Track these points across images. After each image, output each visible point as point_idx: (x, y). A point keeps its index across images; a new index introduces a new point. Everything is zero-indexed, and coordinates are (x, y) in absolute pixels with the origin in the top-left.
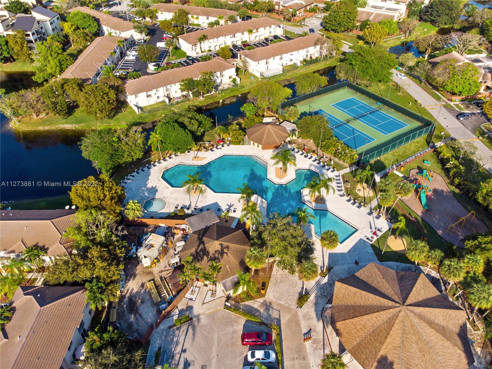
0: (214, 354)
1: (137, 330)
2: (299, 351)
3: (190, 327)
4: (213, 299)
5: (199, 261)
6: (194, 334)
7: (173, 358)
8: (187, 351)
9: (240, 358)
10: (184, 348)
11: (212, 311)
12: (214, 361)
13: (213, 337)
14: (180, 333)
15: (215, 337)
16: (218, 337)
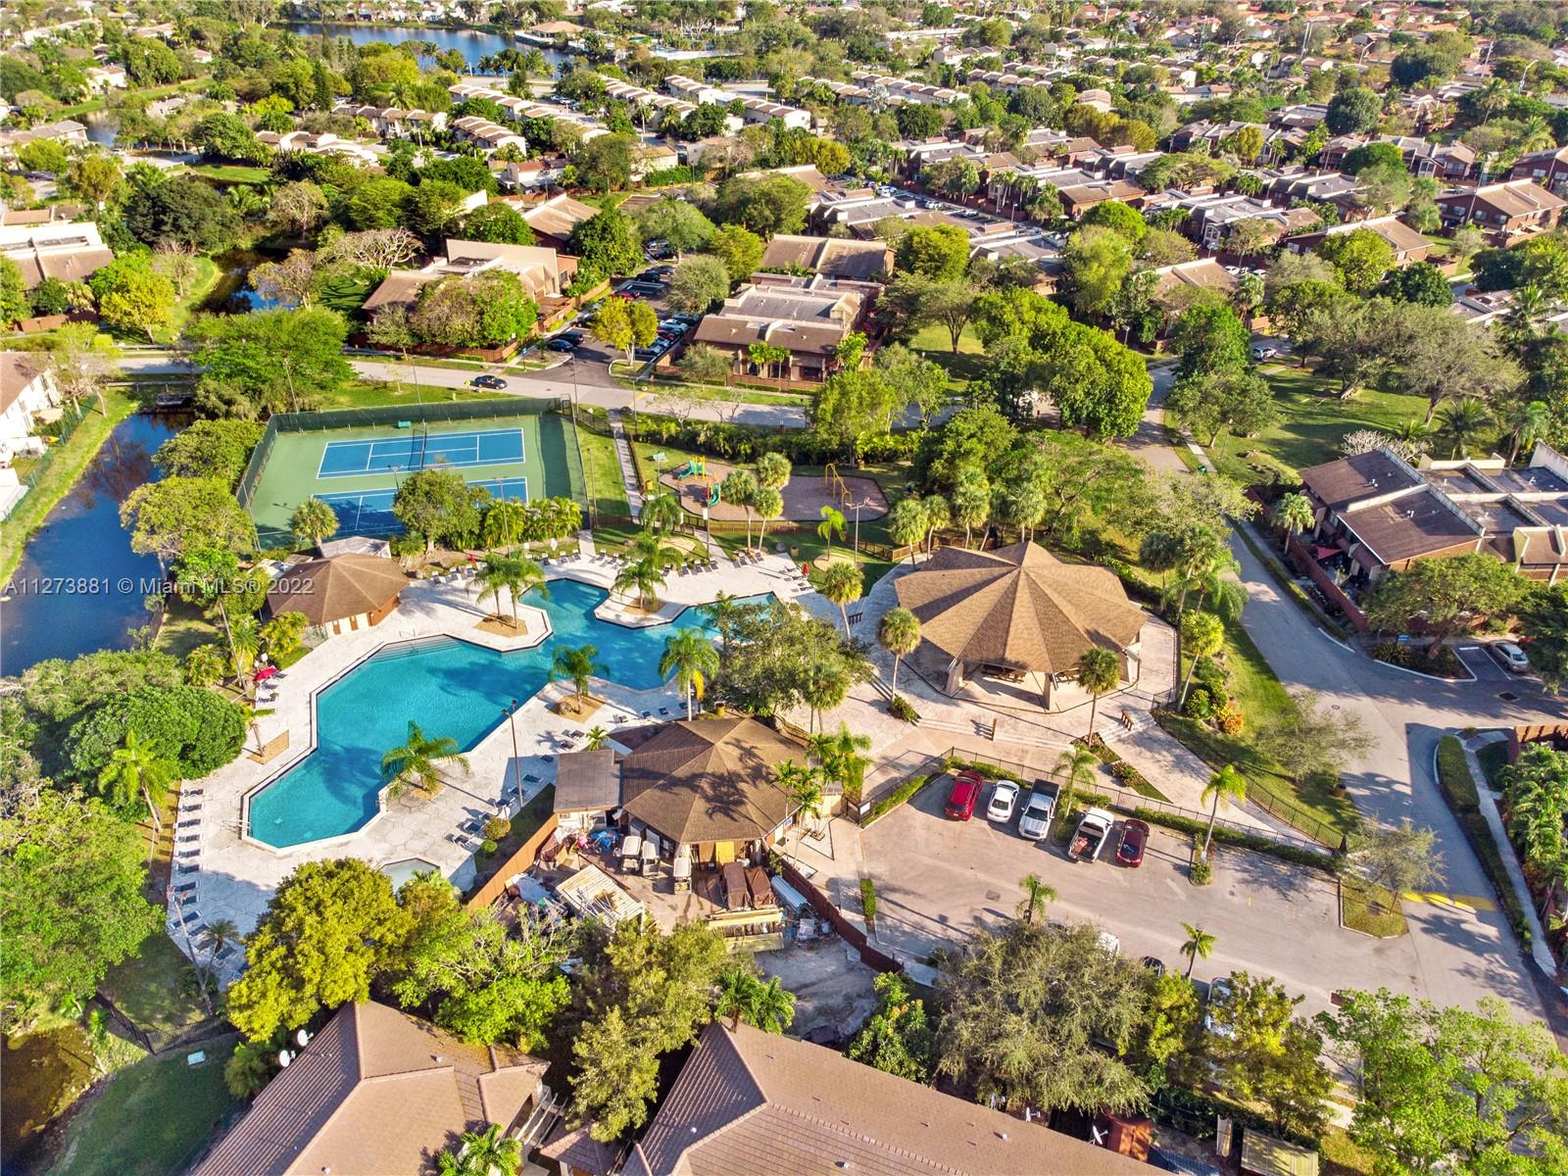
0: (969, 873)
1: (847, 997)
2: (1008, 753)
3: (884, 895)
4: (827, 839)
5: (740, 803)
6: (907, 893)
7: (952, 941)
8: (944, 914)
9: (992, 835)
10: (935, 918)
11: (858, 848)
12: (982, 877)
13: (926, 865)
14: (893, 916)
15: (927, 860)
16: (929, 857)
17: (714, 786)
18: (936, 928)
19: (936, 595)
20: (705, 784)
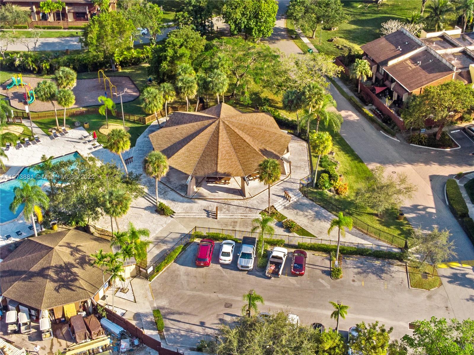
0: (213, 295)
2: (226, 225)
3: (168, 317)
4: (130, 291)
5: (75, 280)
6: (180, 313)
7: (209, 335)
8: (203, 321)
9: (224, 272)
10: (198, 324)
12: (221, 296)
13: (189, 295)
14: (174, 327)
15: (189, 293)
16: (190, 290)
17: (57, 273)
18: (199, 329)
19: (175, 140)
20: (51, 273)
